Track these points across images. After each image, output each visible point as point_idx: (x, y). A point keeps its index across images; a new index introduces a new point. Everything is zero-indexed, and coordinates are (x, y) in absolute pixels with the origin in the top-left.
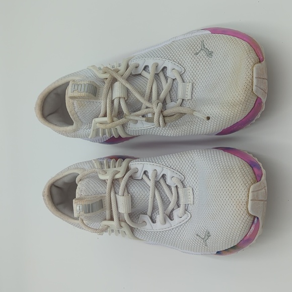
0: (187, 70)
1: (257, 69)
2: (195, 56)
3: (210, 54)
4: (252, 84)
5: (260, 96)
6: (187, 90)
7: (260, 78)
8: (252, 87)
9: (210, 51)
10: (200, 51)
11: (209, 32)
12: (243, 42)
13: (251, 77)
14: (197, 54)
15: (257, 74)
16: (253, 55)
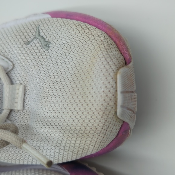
0: (16, 66)
1: (123, 77)
2: (24, 46)
3: (47, 45)
4: (116, 104)
5: (127, 121)
6: (17, 96)
7: (127, 92)
8: (116, 108)
9: (47, 40)
10: (32, 40)
11: (49, 16)
12: (98, 31)
13: (113, 91)
14: (28, 43)
15: (124, 85)
16: (115, 52)
